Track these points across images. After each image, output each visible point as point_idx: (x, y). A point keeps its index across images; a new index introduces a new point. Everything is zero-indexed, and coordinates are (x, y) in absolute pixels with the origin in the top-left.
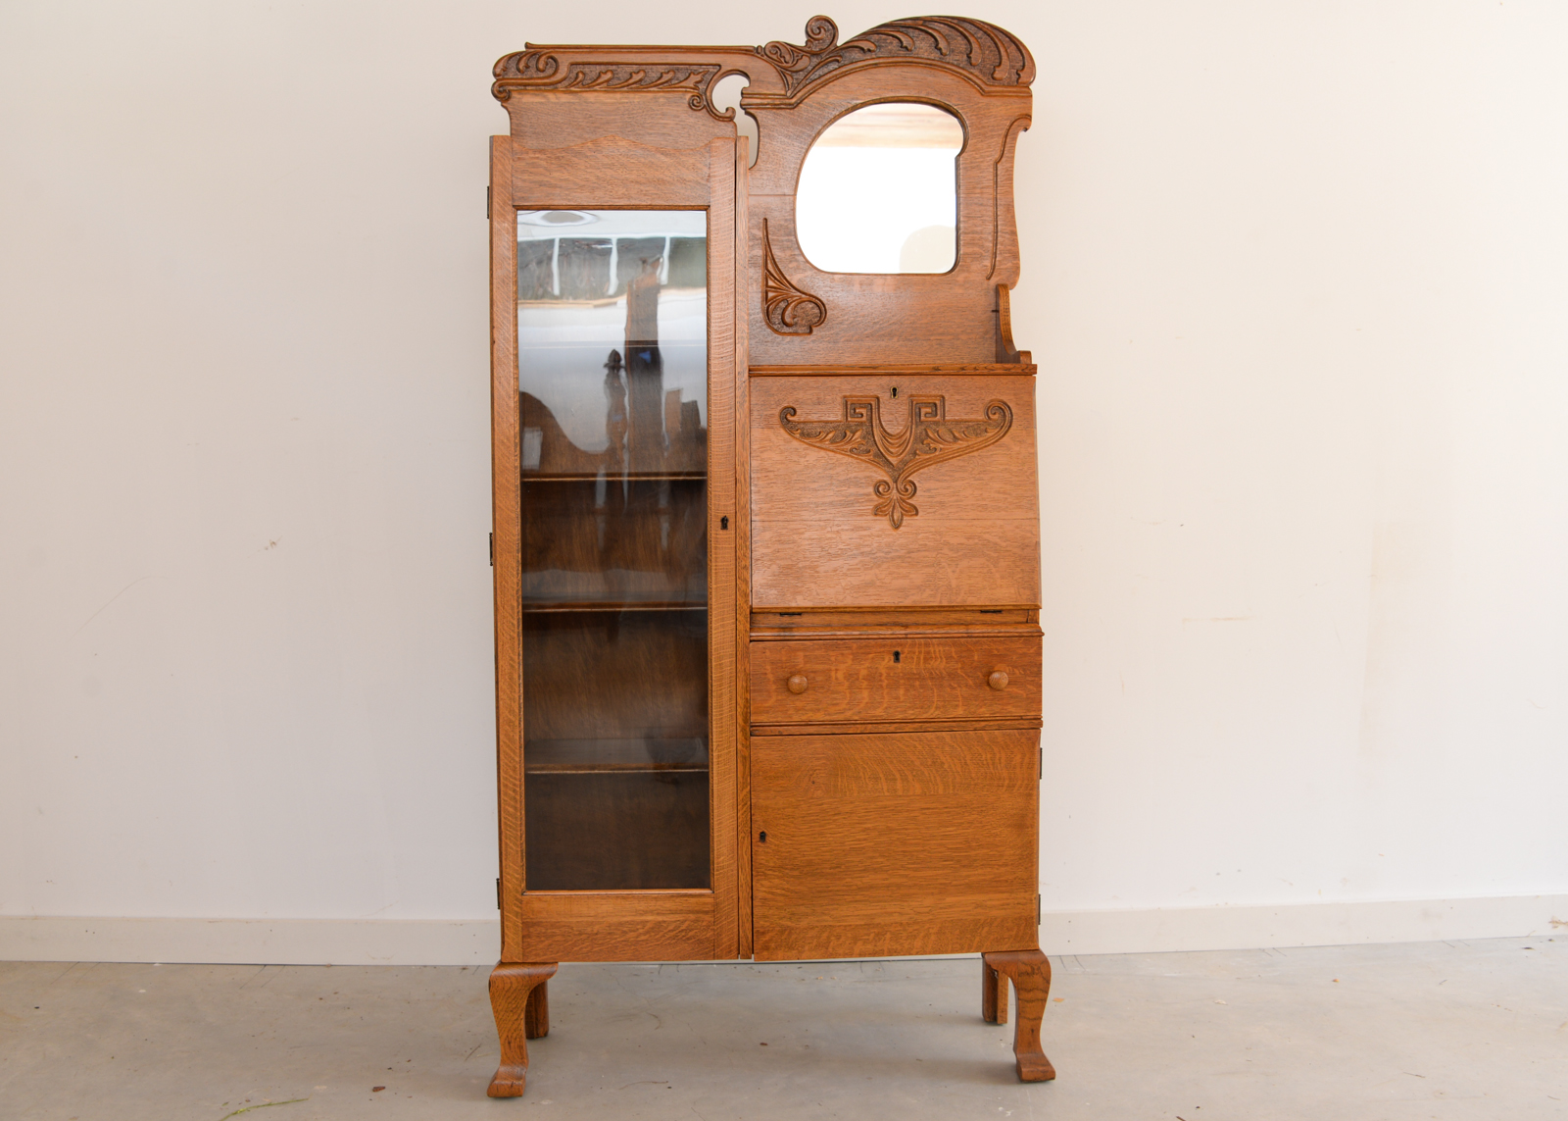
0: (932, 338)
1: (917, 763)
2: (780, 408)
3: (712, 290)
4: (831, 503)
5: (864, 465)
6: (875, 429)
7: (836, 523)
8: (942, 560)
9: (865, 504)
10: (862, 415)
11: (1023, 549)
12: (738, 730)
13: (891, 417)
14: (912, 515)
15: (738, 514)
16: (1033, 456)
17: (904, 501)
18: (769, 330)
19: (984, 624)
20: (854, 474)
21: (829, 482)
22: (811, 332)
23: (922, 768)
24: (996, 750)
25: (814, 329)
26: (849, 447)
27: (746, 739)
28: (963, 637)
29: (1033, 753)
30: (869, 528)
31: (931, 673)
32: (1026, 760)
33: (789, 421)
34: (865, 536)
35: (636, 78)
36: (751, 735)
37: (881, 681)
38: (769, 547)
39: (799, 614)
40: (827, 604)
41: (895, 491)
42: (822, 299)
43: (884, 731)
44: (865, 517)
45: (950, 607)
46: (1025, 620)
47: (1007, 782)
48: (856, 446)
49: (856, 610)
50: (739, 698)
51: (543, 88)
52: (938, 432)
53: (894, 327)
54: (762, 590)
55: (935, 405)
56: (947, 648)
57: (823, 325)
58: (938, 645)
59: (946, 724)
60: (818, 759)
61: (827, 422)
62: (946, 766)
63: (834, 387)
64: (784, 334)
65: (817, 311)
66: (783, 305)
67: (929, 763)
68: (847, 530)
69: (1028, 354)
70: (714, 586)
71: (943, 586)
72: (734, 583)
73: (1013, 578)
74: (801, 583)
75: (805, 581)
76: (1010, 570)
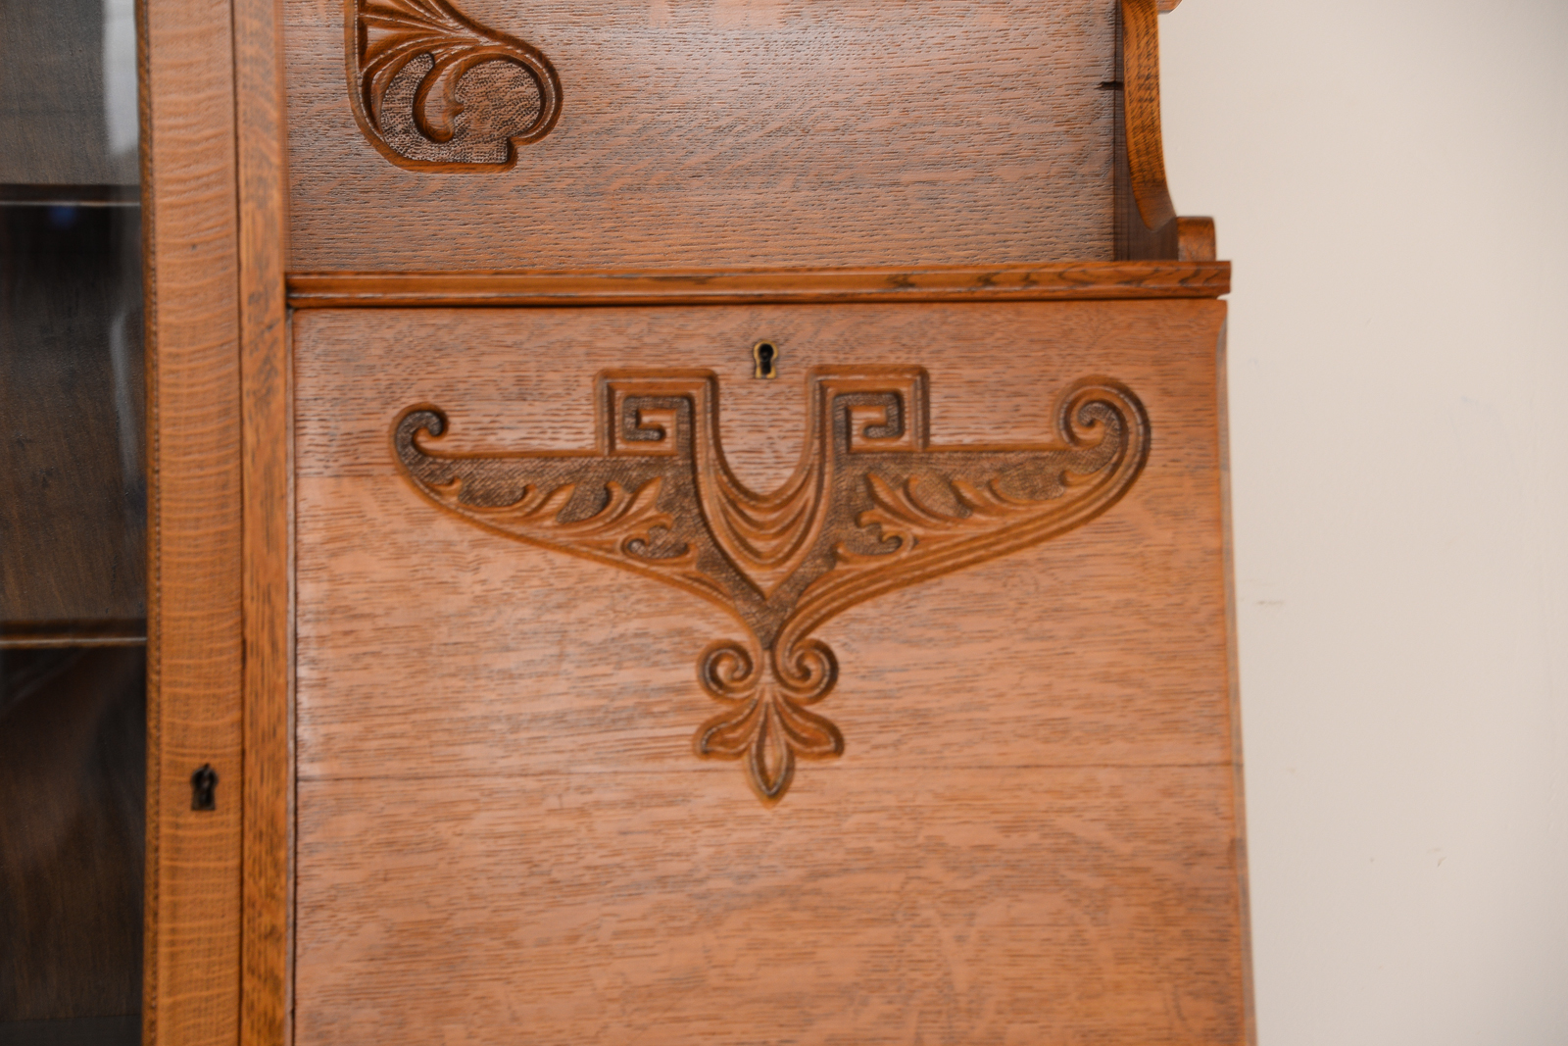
0: (905, 177)
2: (393, 412)
3: (153, 19)
4: (560, 718)
5: (667, 593)
6: (701, 478)
7: (576, 781)
8: (922, 901)
9: (671, 718)
10: (662, 432)
11: (1188, 865)
13: (754, 440)
14: (823, 755)
15: (251, 759)
16: (1221, 558)
17: (796, 708)
18: (372, 153)
20: (634, 625)
21: (554, 650)
22: (511, 159)
25: (522, 150)
26: (619, 536)
30: (684, 798)
33: (424, 453)
34: (672, 823)
38: (353, 866)
41: (767, 677)
42: (548, 52)
44: (670, 763)
48: (642, 532)
52: (905, 485)
53: (780, 143)
54: (328, 1010)
55: (898, 397)
57: (549, 137)
61: (548, 456)
63: (570, 344)
64: (424, 164)
65: (530, 90)
66: (417, 69)
68: (612, 805)
69: (1204, 227)
70: (164, 1001)
71: (925, 986)
72: (233, 988)
73: (1156, 959)
74: (461, 981)
75: (475, 972)
76: (1146, 931)
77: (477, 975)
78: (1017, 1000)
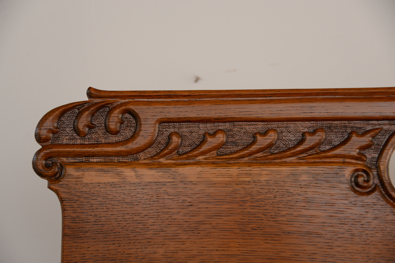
35: (262, 142)
51: (116, 159)
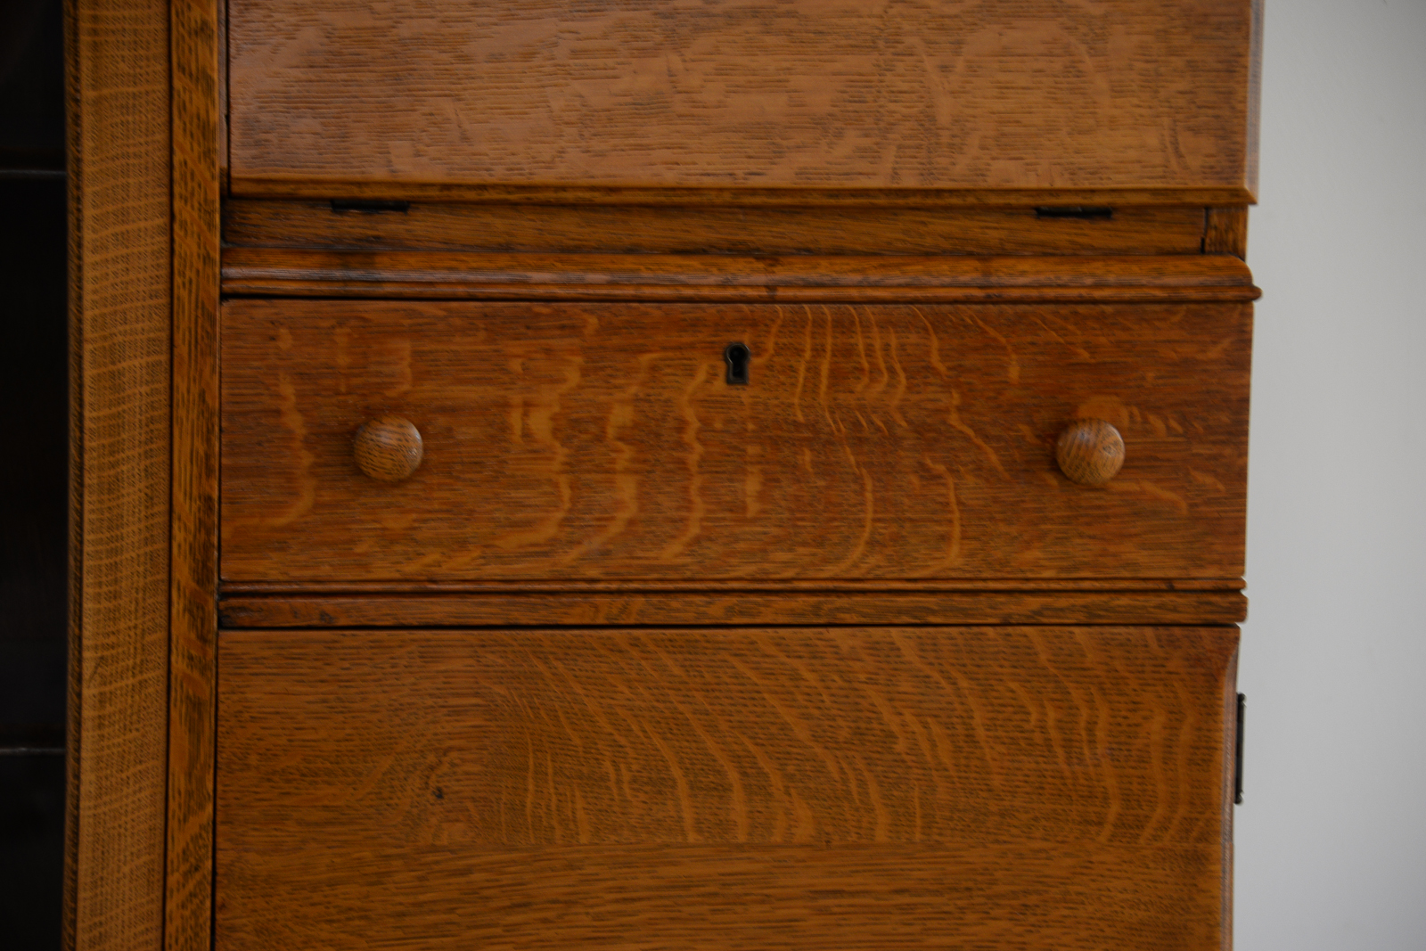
1: (801, 732)
8: (906, 26)
12: (178, 606)
19: (1047, 252)
23: (818, 750)
24: (1077, 695)
27: (203, 639)
28: (968, 301)
29: (1210, 711)
31: (856, 425)
32: (1186, 735)
36: (221, 626)
37: (680, 445)
39: (401, 206)
40: (499, 175)
43: (689, 617)
45: (926, 193)
46: (1194, 243)
47: (1115, 808)
49: (598, 197)
50: (179, 496)
54: (265, 118)
56: (913, 338)
58: (883, 325)
59: (902, 601)
60: (457, 712)
62: (901, 746)
67: (844, 734)
70: (88, 94)
71: (906, 118)
72: (161, 87)
73: (1156, 92)
74: (408, 96)
75: (420, 86)
76: (1147, 62)
77: (425, 90)
78: (1004, 135)
